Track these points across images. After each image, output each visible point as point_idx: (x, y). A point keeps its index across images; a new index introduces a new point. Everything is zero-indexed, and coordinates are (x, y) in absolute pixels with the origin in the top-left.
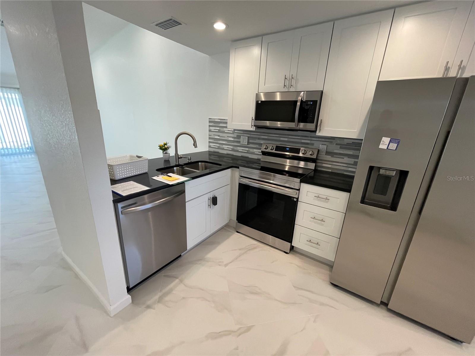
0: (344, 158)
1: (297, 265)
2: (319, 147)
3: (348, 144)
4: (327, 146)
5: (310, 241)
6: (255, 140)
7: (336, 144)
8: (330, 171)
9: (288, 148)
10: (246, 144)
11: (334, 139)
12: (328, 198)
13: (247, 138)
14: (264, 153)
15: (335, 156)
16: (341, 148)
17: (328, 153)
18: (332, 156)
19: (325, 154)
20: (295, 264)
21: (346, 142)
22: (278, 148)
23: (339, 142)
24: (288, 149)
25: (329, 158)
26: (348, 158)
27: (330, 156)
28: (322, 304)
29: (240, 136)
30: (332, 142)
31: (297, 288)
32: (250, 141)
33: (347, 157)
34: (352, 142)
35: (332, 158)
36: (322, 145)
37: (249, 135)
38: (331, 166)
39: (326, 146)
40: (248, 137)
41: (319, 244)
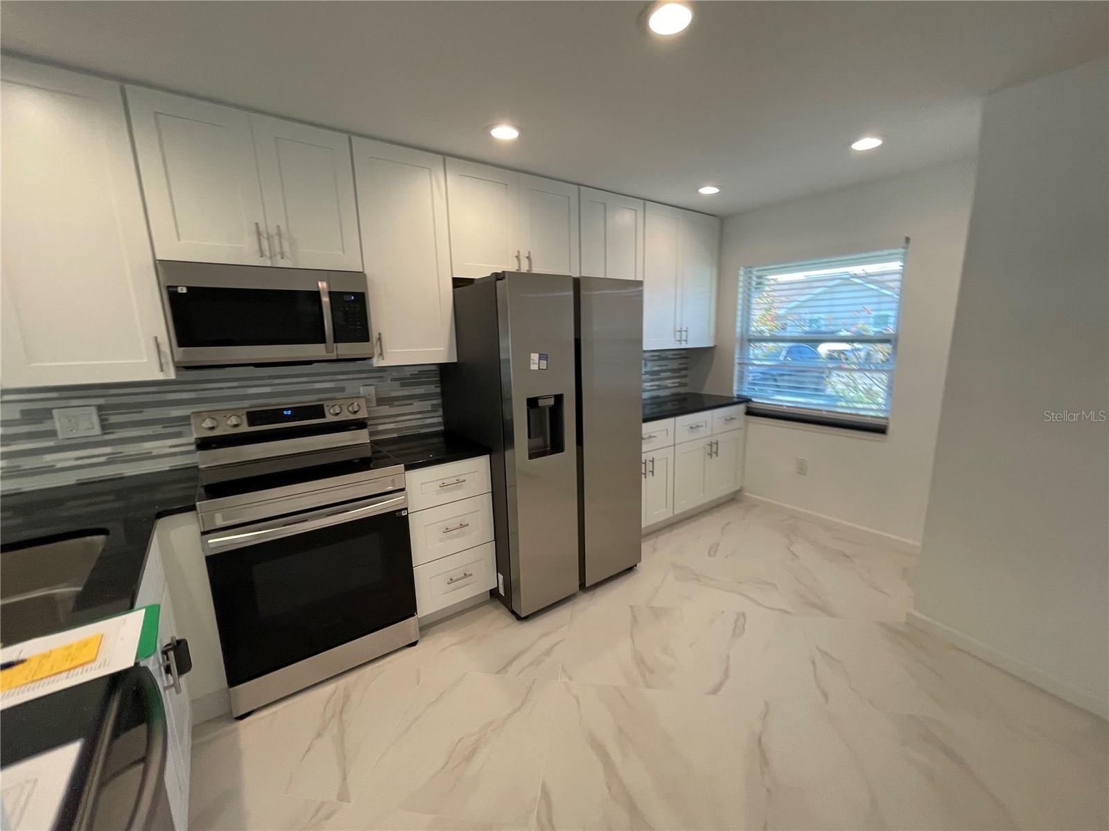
0: (412, 404)
1: (455, 644)
2: (359, 393)
3: (413, 376)
4: (376, 388)
5: (451, 579)
6: (141, 412)
7: (393, 380)
8: (395, 435)
9: (287, 409)
10: (97, 430)
11: (385, 371)
12: (461, 478)
13: (93, 411)
14: (204, 444)
15: (396, 403)
16: (403, 385)
17: (381, 401)
18: (391, 406)
19: (375, 405)
20: (450, 646)
21: (408, 373)
22: (253, 418)
23: (395, 375)
24: (289, 412)
25: (386, 410)
26: (420, 401)
27: (387, 406)
28: (548, 652)
29: (49, 411)
30: (382, 377)
31: (503, 670)
32: (114, 419)
33: (418, 400)
34: (419, 371)
35: (392, 408)
36: (365, 387)
37: (101, 401)
38: (396, 426)
39: (373, 387)
40: (100, 408)
41: (467, 574)
